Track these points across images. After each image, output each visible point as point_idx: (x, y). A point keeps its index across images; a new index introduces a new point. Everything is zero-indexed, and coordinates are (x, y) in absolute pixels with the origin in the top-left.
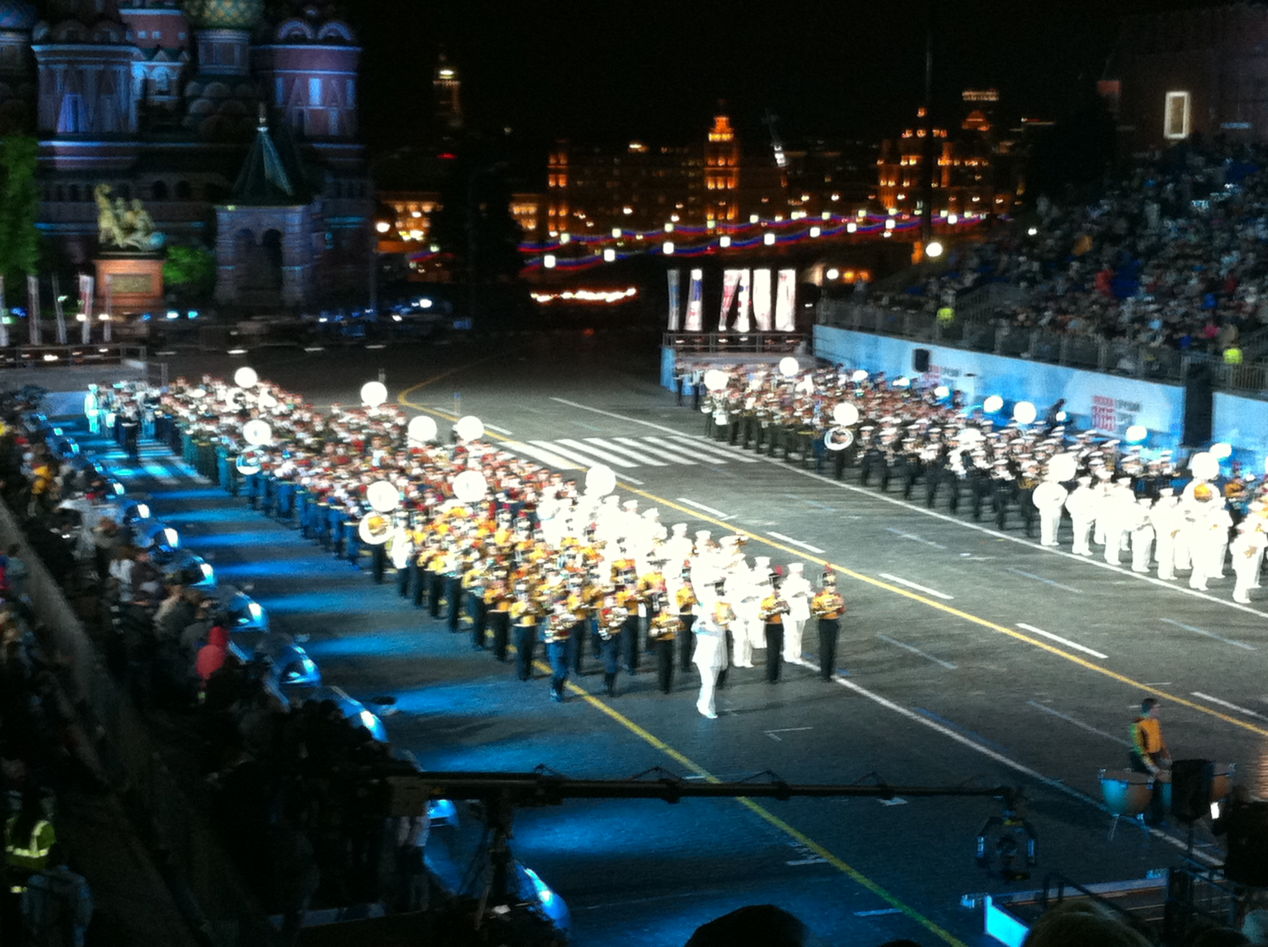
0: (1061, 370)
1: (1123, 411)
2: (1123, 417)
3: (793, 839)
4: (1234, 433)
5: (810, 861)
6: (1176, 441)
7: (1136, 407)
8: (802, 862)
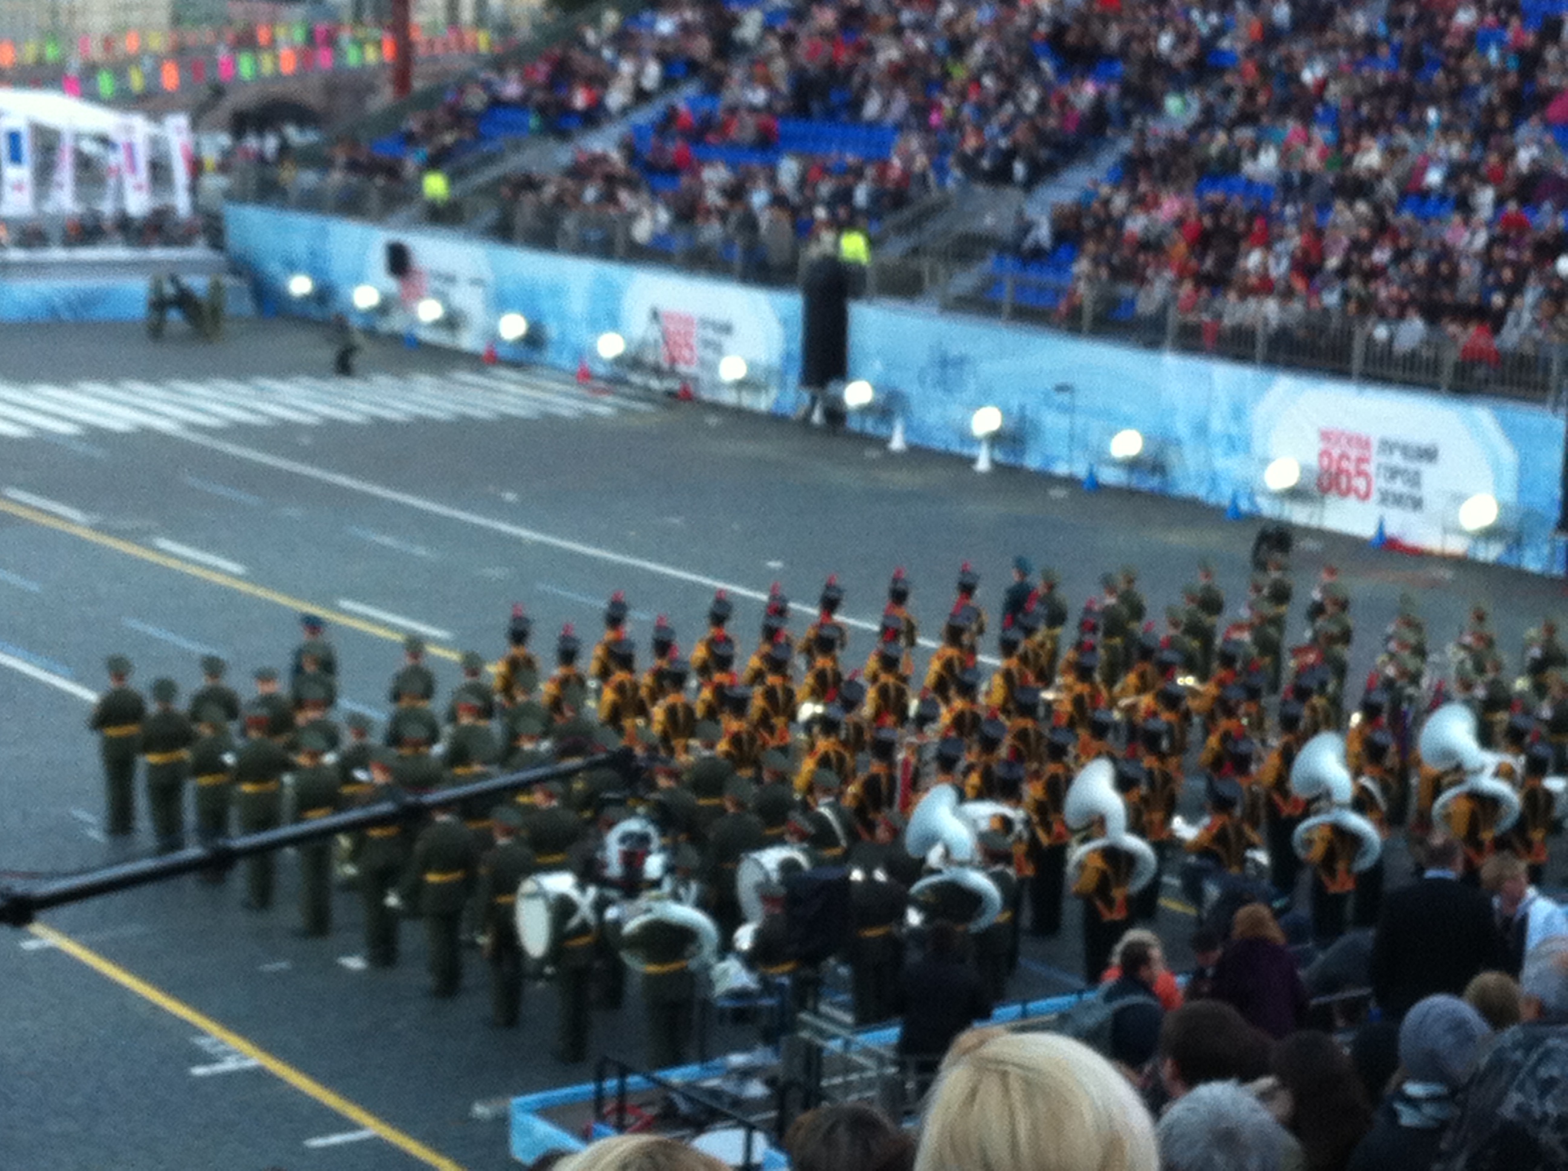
0: (614, 271)
1: (710, 334)
2: (707, 344)
3: (202, 1033)
4: (878, 366)
5: (230, 1065)
6: (793, 378)
7: (726, 329)
8: (219, 1068)
